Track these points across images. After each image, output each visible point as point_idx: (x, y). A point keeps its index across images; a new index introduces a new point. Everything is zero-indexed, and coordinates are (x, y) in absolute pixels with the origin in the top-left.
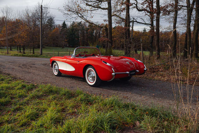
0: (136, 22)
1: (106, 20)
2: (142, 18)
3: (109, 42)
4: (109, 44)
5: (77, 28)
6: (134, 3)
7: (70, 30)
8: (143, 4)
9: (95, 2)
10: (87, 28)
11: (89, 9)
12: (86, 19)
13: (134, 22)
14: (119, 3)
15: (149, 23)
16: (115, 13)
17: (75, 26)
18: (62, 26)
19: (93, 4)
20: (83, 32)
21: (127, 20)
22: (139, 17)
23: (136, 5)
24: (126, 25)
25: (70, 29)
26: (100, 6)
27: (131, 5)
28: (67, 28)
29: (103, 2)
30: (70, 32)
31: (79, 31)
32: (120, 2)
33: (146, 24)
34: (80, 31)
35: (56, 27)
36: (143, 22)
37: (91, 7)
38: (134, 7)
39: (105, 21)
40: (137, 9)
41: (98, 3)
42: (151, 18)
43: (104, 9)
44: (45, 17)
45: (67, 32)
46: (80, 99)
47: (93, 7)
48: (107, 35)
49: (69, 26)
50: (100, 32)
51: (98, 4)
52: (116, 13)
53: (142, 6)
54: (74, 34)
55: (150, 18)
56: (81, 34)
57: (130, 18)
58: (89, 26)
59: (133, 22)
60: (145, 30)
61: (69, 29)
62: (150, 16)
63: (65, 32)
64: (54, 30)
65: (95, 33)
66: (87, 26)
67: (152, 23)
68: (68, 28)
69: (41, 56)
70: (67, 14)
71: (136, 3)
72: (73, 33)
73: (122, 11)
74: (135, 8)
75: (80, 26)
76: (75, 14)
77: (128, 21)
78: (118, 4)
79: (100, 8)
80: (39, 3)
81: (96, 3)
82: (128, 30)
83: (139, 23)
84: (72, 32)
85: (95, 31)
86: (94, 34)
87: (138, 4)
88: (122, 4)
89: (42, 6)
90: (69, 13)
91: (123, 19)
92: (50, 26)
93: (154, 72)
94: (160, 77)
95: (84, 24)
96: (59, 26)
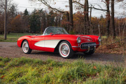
0: (94, 8)
2: (99, 5)
3: (71, 25)
5: (38, 15)
7: (32, 17)
10: (48, 15)
12: (49, 5)
15: (105, 9)
17: (36, 13)
18: (24, 14)
24: (85, 10)
30: (32, 19)
31: (40, 17)
33: (102, 10)
35: (18, 14)
39: (66, 6)
45: (29, 19)
46: (51, 65)
48: (69, 19)
49: (30, 13)
50: (60, 19)
54: (35, 20)
55: (106, 5)
56: (42, 21)
58: (49, 13)
59: (91, 8)
62: (106, 2)
63: (27, 19)
64: (16, 18)
67: (109, 9)
68: (30, 15)
69: (6, 40)
75: (42, 13)
77: (86, 7)
82: (86, 14)
83: (96, 9)
85: (55, 18)
86: (55, 20)
91: (82, 5)
92: (12, 13)
93: (110, 48)
94: (115, 52)
95: (45, 11)
96: (21, 14)
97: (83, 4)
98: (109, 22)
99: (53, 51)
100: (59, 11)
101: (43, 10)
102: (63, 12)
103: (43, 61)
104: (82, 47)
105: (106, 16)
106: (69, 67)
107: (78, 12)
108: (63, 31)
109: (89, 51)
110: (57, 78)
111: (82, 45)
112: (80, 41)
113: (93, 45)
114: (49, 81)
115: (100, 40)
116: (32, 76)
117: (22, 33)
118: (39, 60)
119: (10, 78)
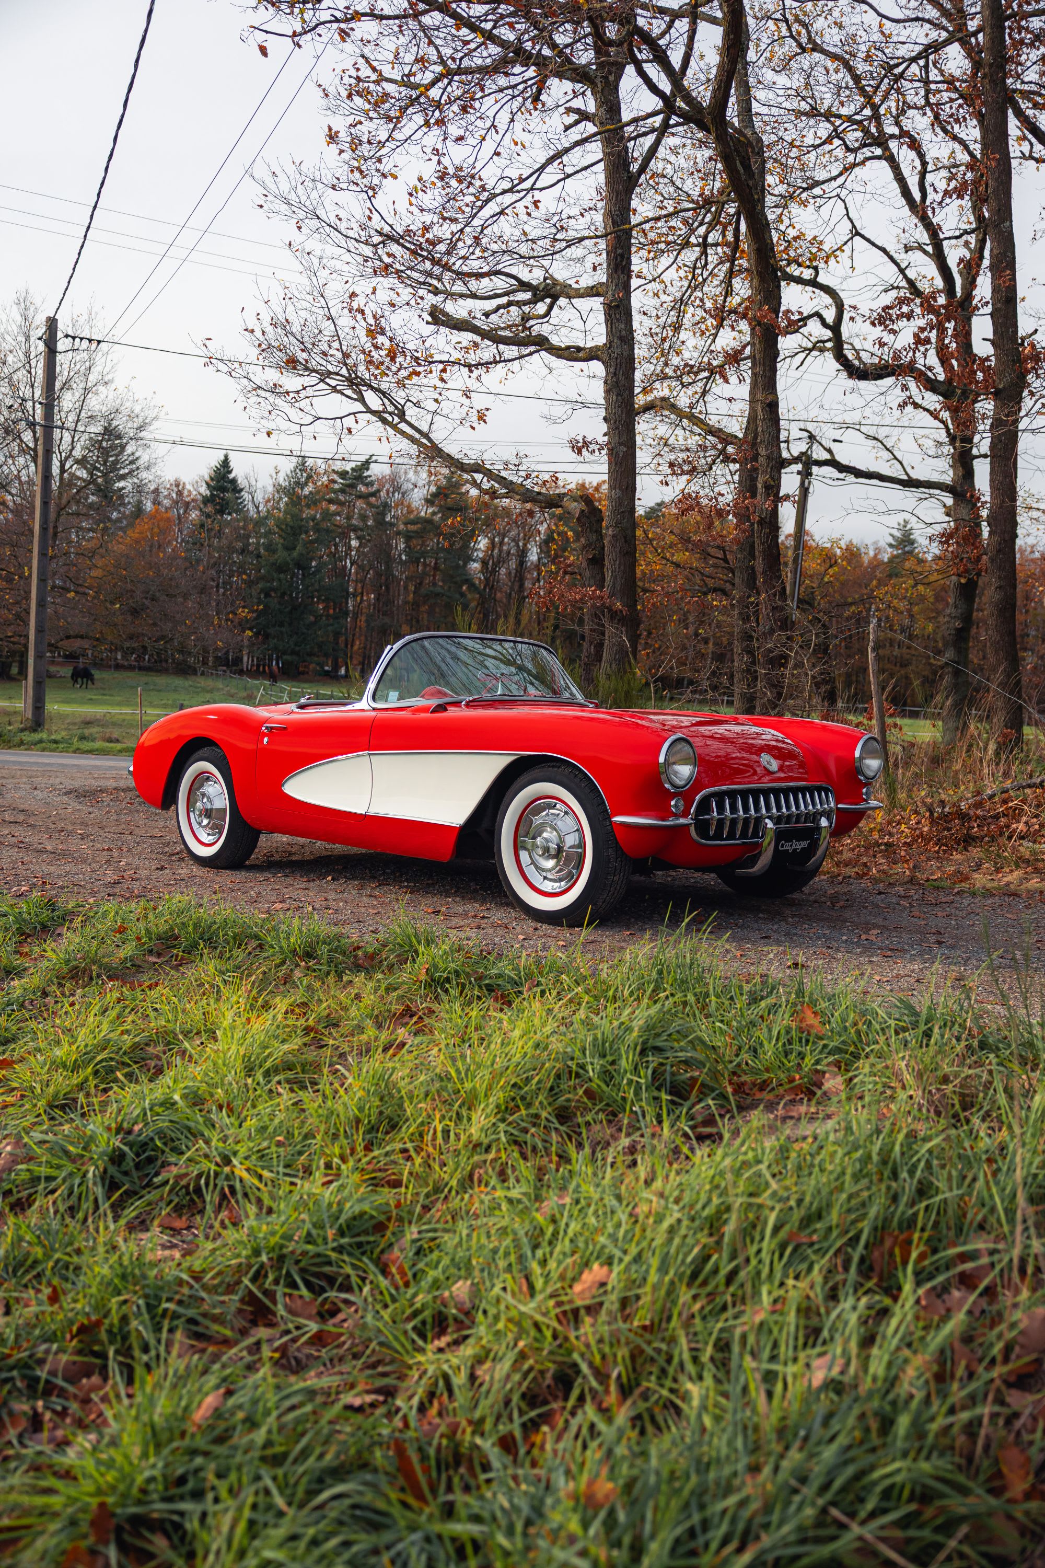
0: (833, 463)
1: (586, 444)
2: (881, 435)
3: (613, 615)
4: (610, 629)
5: (327, 515)
6: (818, 314)
7: (269, 532)
8: (883, 319)
9: (504, 300)
10: (417, 520)
11: (456, 355)
12: (426, 436)
13: (815, 469)
14: (692, 314)
15: (935, 477)
16: (661, 390)
17: (312, 501)
18: (206, 500)
19: (487, 315)
20: (384, 553)
21: (754, 444)
22: (856, 427)
23: (836, 328)
24: (748, 486)
25: (271, 522)
26: (538, 328)
27: (791, 323)
28: (246, 519)
29: (562, 301)
30: (270, 548)
31: (345, 536)
32: (702, 306)
33: (910, 483)
34: (354, 543)
35: (148, 506)
36: (886, 471)
37: (467, 337)
38: (818, 347)
39: (579, 447)
40: (840, 357)
41: (526, 309)
42: (952, 439)
43: (572, 354)
44: (72, 417)
45: (243, 551)
46: (423, 977)
47: (484, 335)
48: (597, 562)
49: (259, 497)
50: (523, 553)
51: (525, 318)
52: (666, 393)
53: (878, 331)
54: (302, 564)
55: (942, 436)
56: (361, 567)
57: (783, 435)
58: (429, 502)
59: (807, 463)
60: (905, 541)
61: (260, 522)
62: (945, 415)
63: (231, 549)
64: (133, 534)
65: (484, 563)
66: (417, 497)
67: (968, 474)
68: (252, 513)
69: (36, 736)
70: (275, 389)
71: (830, 316)
72: (295, 554)
73: (717, 372)
74: (822, 350)
75: (360, 496)
76: (334, 389)
77: (763, 452)
78: (687, 321)
79: (542, 343)
80: (24, 304)
81: (510, 304)
82: (761, 522)
83: (851, 478)
84: (290, 548)
85: (483, 543)
86: (475, 566)
87: (846, 316)
88: (721, 315)
89: (52, 323)
90: (292, 382)
91: (726, 438)
92: (99, 490)
93: (968, 841)
94: (1013, 877)
95: (395, 483)
96: (180, 499)
97: (736, 428)
98: (968, 591)
99: (446, 852)
100: (512, 489)
101: (377, 471)
102: (551, 502)
103: (353, 935)
104: (702, 827)
105: (946, 538)
106: (575, 1002)
107: (688, 503)
108: (542, 677)
109: (765, 859)
110: (470, 1104)
111: (704, 806)
112: (684, 771)
113: (804, 805)
114: (394, 1126)
115: (873, 764)
116: (249, 1071)
117: (184, 670)
118: (321, 926)
119: (62, 1082)
